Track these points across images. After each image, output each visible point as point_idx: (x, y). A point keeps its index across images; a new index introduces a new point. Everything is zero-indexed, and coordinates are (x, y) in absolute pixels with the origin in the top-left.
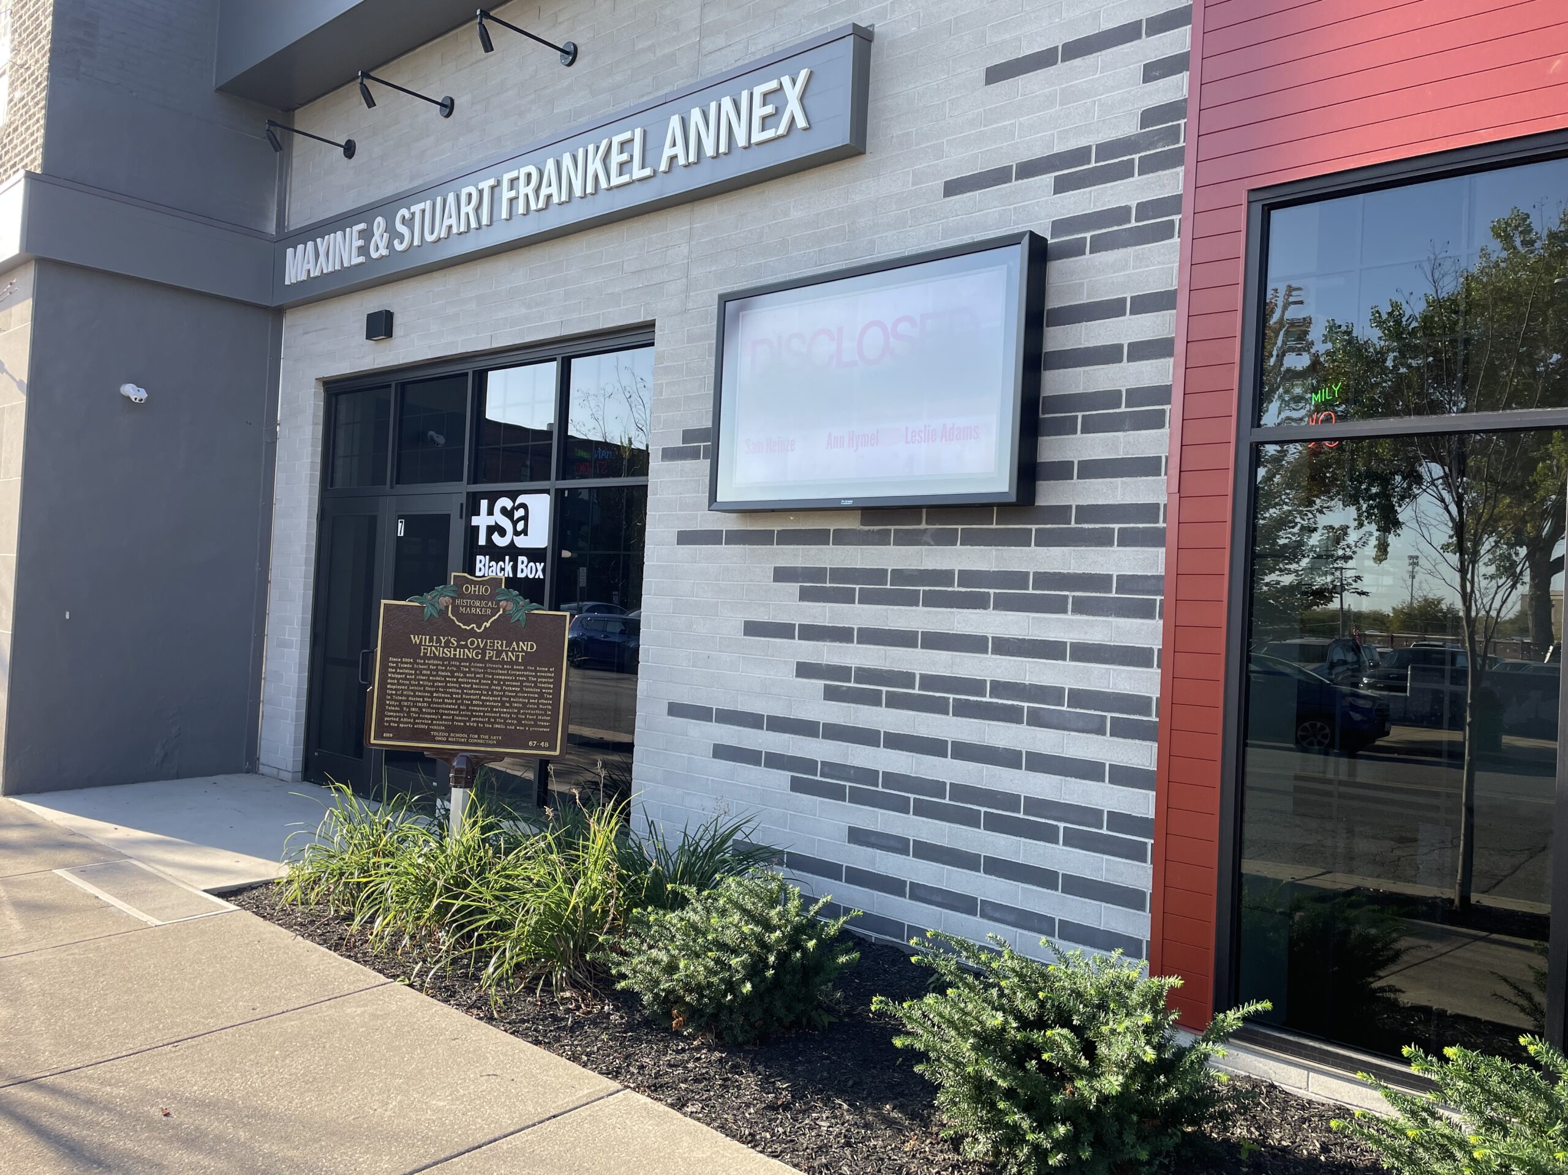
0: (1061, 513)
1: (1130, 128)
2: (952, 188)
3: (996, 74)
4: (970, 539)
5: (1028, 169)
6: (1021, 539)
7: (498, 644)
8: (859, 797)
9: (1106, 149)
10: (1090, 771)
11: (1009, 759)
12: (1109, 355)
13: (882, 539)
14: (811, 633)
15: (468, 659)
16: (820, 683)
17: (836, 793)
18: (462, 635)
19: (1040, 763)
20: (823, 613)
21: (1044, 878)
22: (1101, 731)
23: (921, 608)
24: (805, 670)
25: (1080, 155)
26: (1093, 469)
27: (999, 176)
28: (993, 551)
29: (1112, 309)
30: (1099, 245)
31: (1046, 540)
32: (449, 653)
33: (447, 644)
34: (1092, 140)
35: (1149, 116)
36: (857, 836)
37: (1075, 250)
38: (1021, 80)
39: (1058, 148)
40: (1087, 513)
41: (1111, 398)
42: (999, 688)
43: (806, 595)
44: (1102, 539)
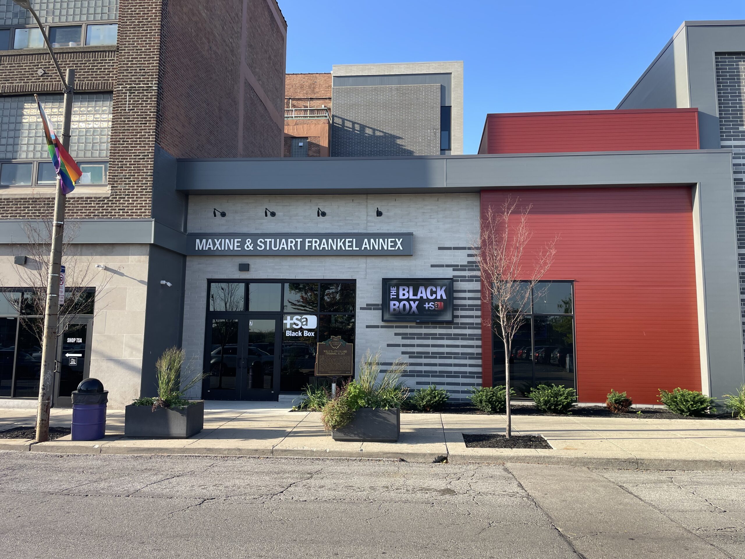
0: (458, 324)
1: (466, 263)
2: (432, 266)
3: (440, 248)
4: (440, 328)
5: (447, 266)
6: (451, 328)
7: (340, 351)
8: (418, 376)
9: (461, 266)
10: (465, 365)
11: (450, 365)
12: (464, 299)
13: (421, 327)
14: (404, 346)
15: (335, 355)
16: (408, 355)
17: (413, 376)
18: (334, 350)
19: (456, 365)
20: (408, 342)
21: (458, 384)
22: (467, 359)
23: (430, 340)
24: (403, 353)
25: (457, 266)
26: (462, 317)
27: (442, 266)
28: (445, 330)
29: (465, 291)
30: (461, 281)
31: (455, 328)
32: (331, 354)
33: (331, 352)
34: (459, 264)
35: (468, 262)
36: (418, 383)
37: (458, 281)
38: (445, 251)
39: (453, 264)
40: (462, 324)
41: (465, 305)
42: (447, 353)
43: (403, 338)
44: (465, 328)
